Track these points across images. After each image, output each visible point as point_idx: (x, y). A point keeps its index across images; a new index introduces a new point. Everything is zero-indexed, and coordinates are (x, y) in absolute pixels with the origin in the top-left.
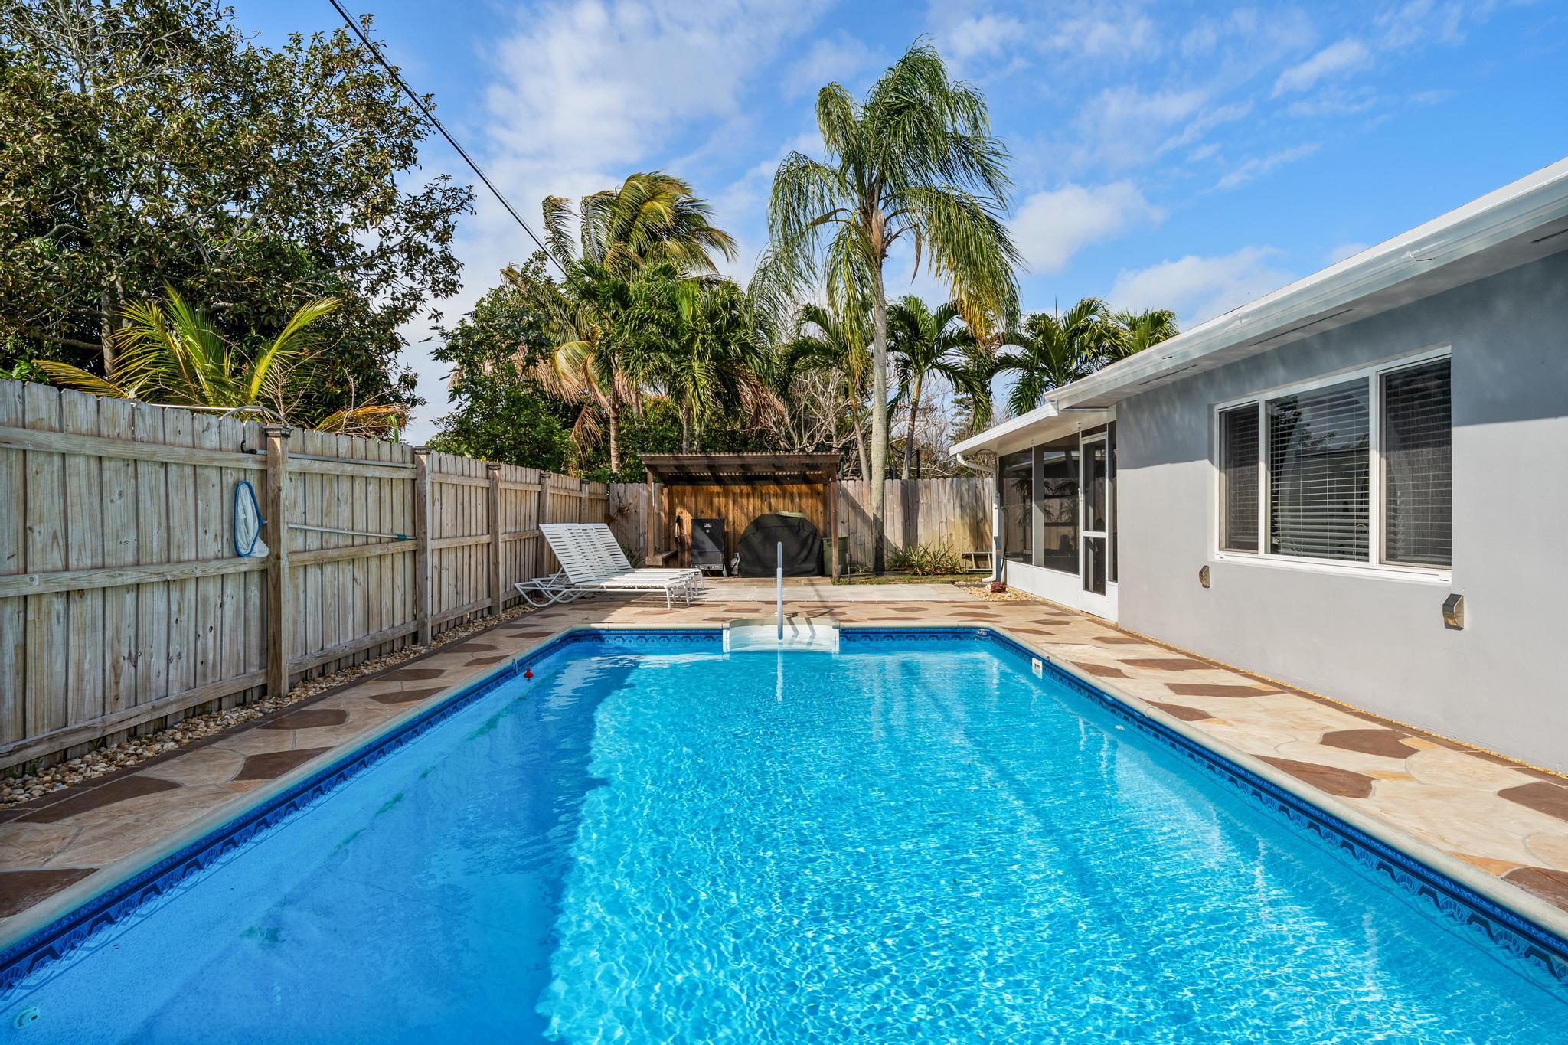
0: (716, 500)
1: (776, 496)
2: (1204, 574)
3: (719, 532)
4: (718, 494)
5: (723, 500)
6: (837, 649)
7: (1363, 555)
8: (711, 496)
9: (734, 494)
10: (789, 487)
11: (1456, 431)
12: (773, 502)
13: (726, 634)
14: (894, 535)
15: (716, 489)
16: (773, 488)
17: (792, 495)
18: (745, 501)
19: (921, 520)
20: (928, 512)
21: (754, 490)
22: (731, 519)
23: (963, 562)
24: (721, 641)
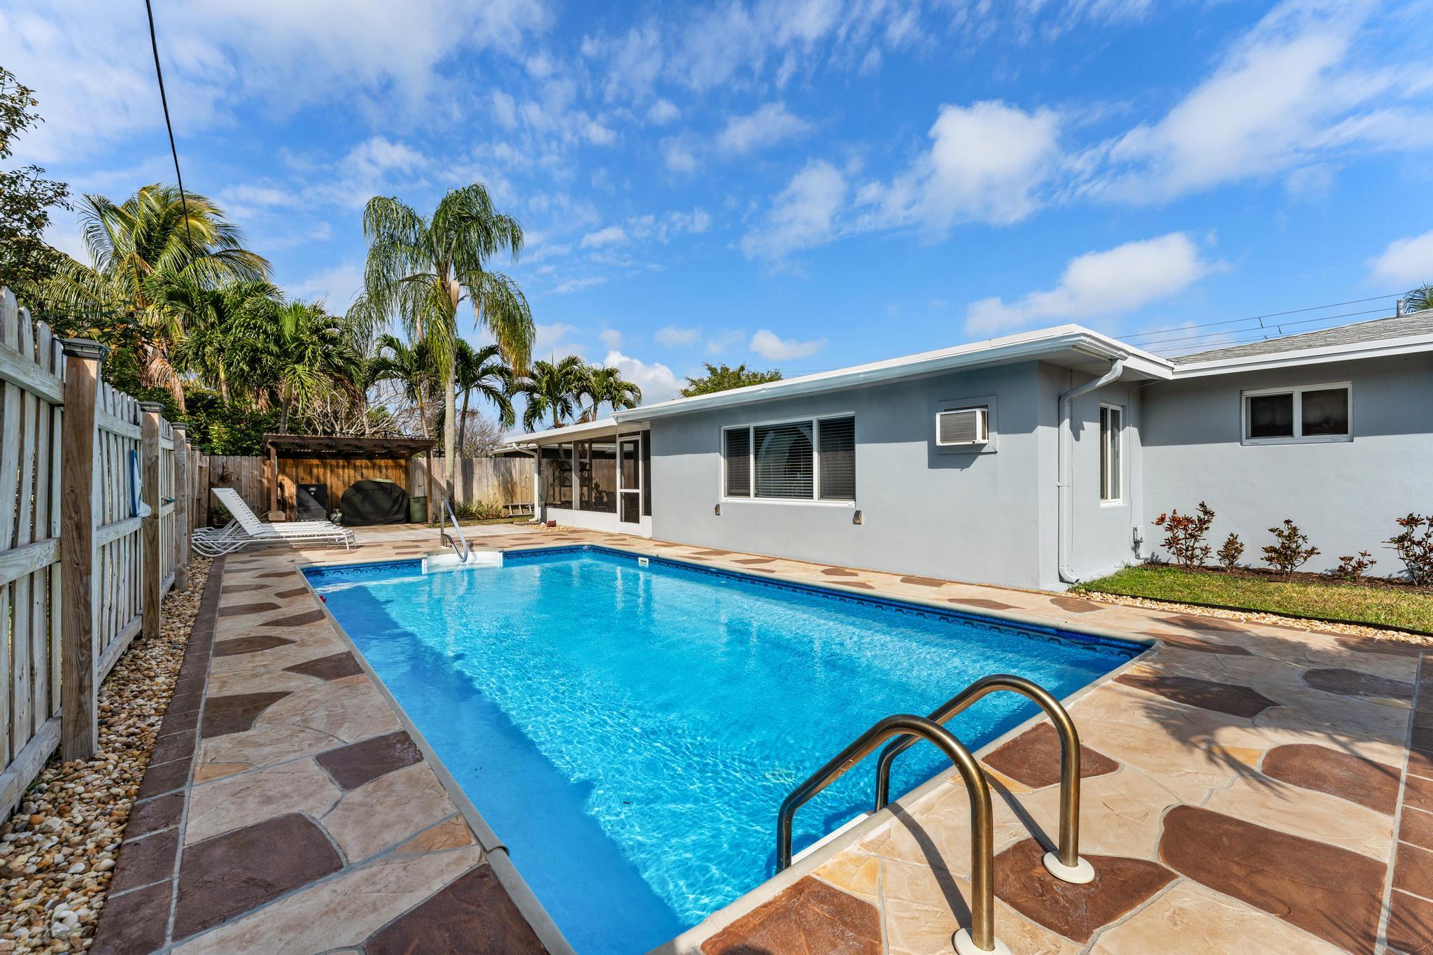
0: (315, 471)
1: (367, 467)
2: (717, 508)
3: (322, 495)
4: (317, 466)
5: (321, 471)
6: (502, 565)
7: (811, 497)
8: (311, 467)
9: (331, 466)
10: (378, 462)
11: (858, 447)
12: (365, 471)
13: (424, 563)
14: (459, 497)
15: (315, 462)
16: (365, 462)
17: (380, 467)
18: (341, 471)
19: (475, 484)
20: (480, 479)
21: (349, 463)
22: (329, 484)
23: (504, 511)
24: (421, 567)
